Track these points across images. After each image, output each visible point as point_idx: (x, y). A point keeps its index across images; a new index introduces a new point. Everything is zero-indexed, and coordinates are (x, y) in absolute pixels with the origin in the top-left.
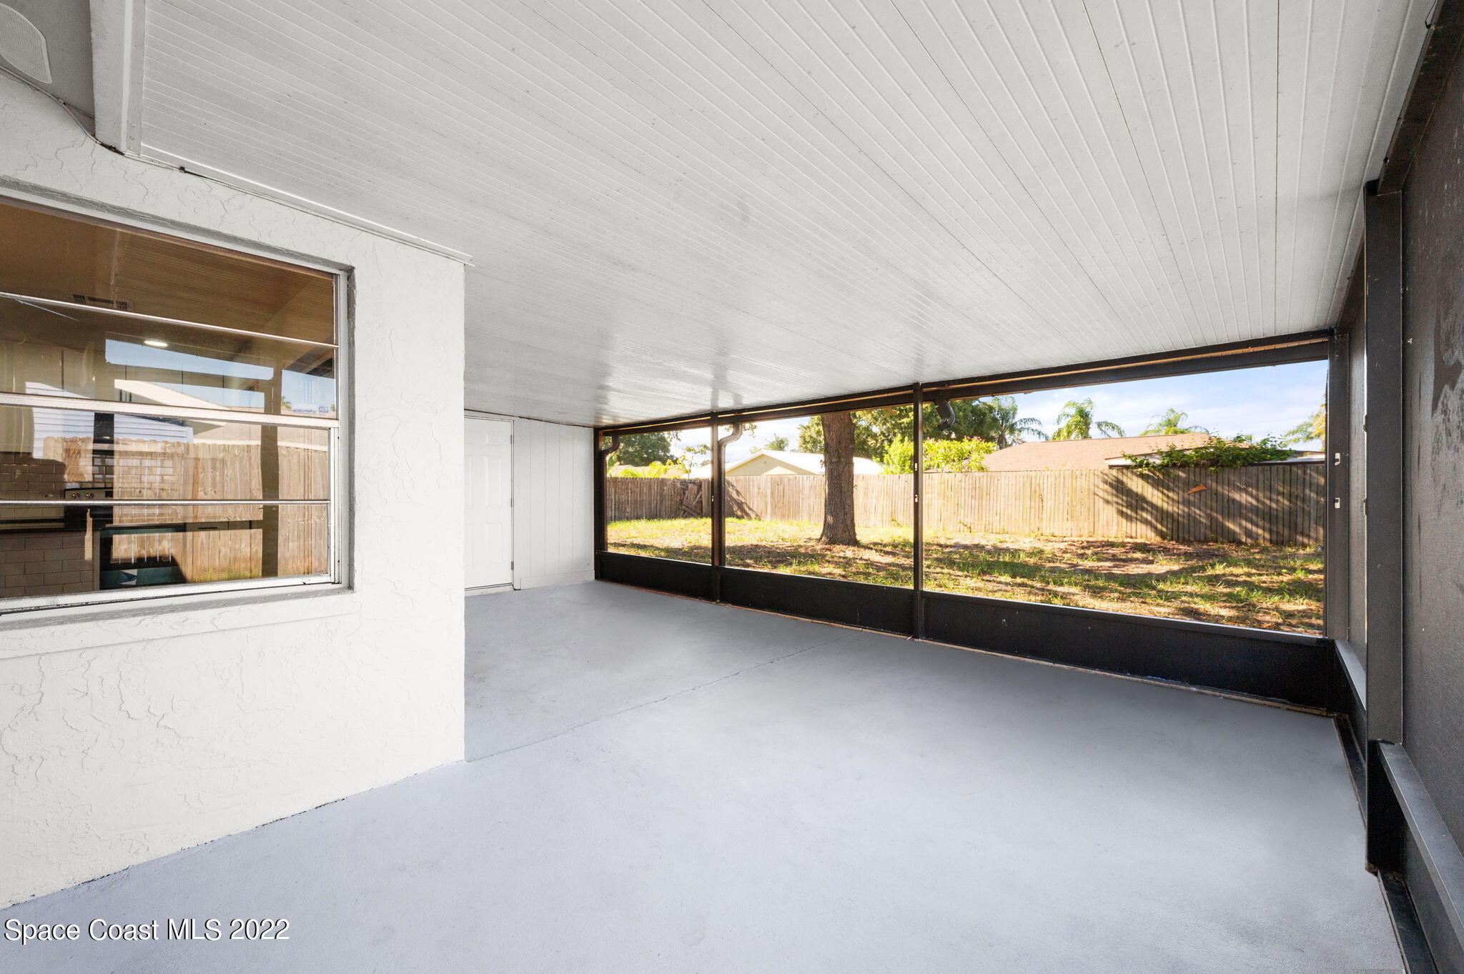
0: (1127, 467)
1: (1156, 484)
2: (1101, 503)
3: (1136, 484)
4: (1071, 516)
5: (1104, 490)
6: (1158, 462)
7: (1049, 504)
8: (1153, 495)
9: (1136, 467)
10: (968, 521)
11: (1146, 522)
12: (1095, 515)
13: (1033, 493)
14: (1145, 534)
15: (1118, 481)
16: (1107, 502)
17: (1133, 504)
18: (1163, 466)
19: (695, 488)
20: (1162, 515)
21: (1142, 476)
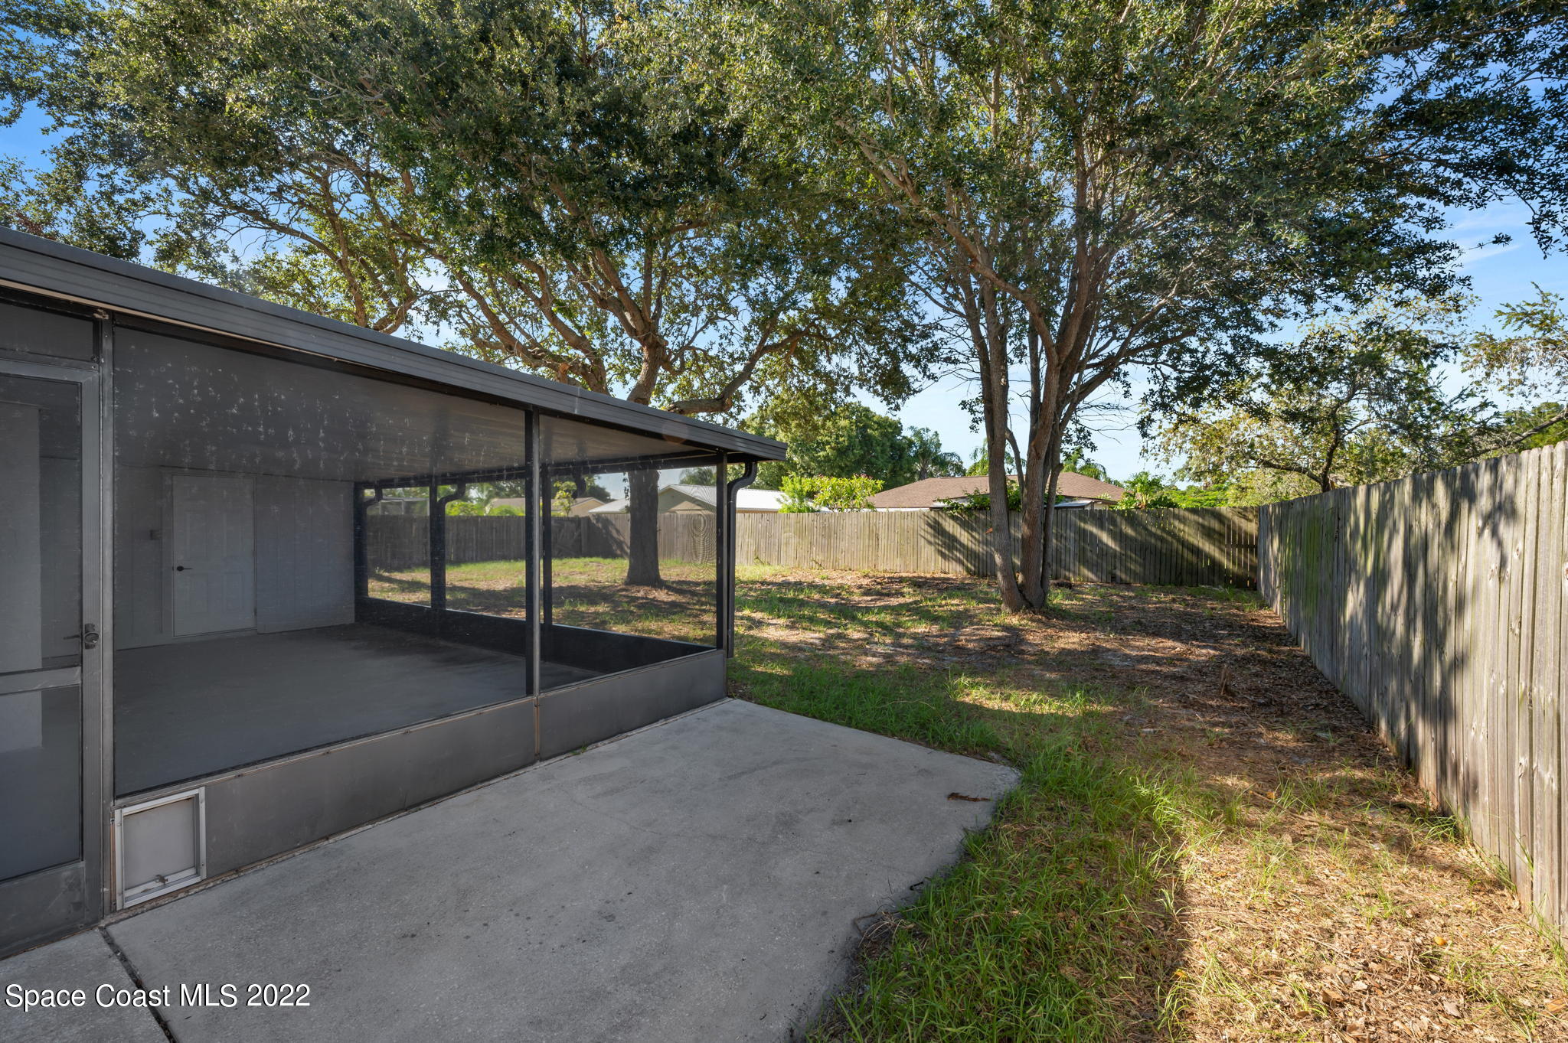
0: (941, 509)
1: (965, 525)
2: (922, 542)
3: (951, 526)
4: (900, 554)
5: (927, 533)
6: (966, 504)
7: (883, 542)
8: (963, 536)
9: (951, 508)
10: (819, 558)
11: (960, 562)
12: (917, 552)
13: (871, 532)
14: (955, 571)
15: (937, 522)
16: (930, 543)
17: (948, 544)
18: (968, 509)
19: (573, 525)
20: (971, 554)
21: (953, 517)
